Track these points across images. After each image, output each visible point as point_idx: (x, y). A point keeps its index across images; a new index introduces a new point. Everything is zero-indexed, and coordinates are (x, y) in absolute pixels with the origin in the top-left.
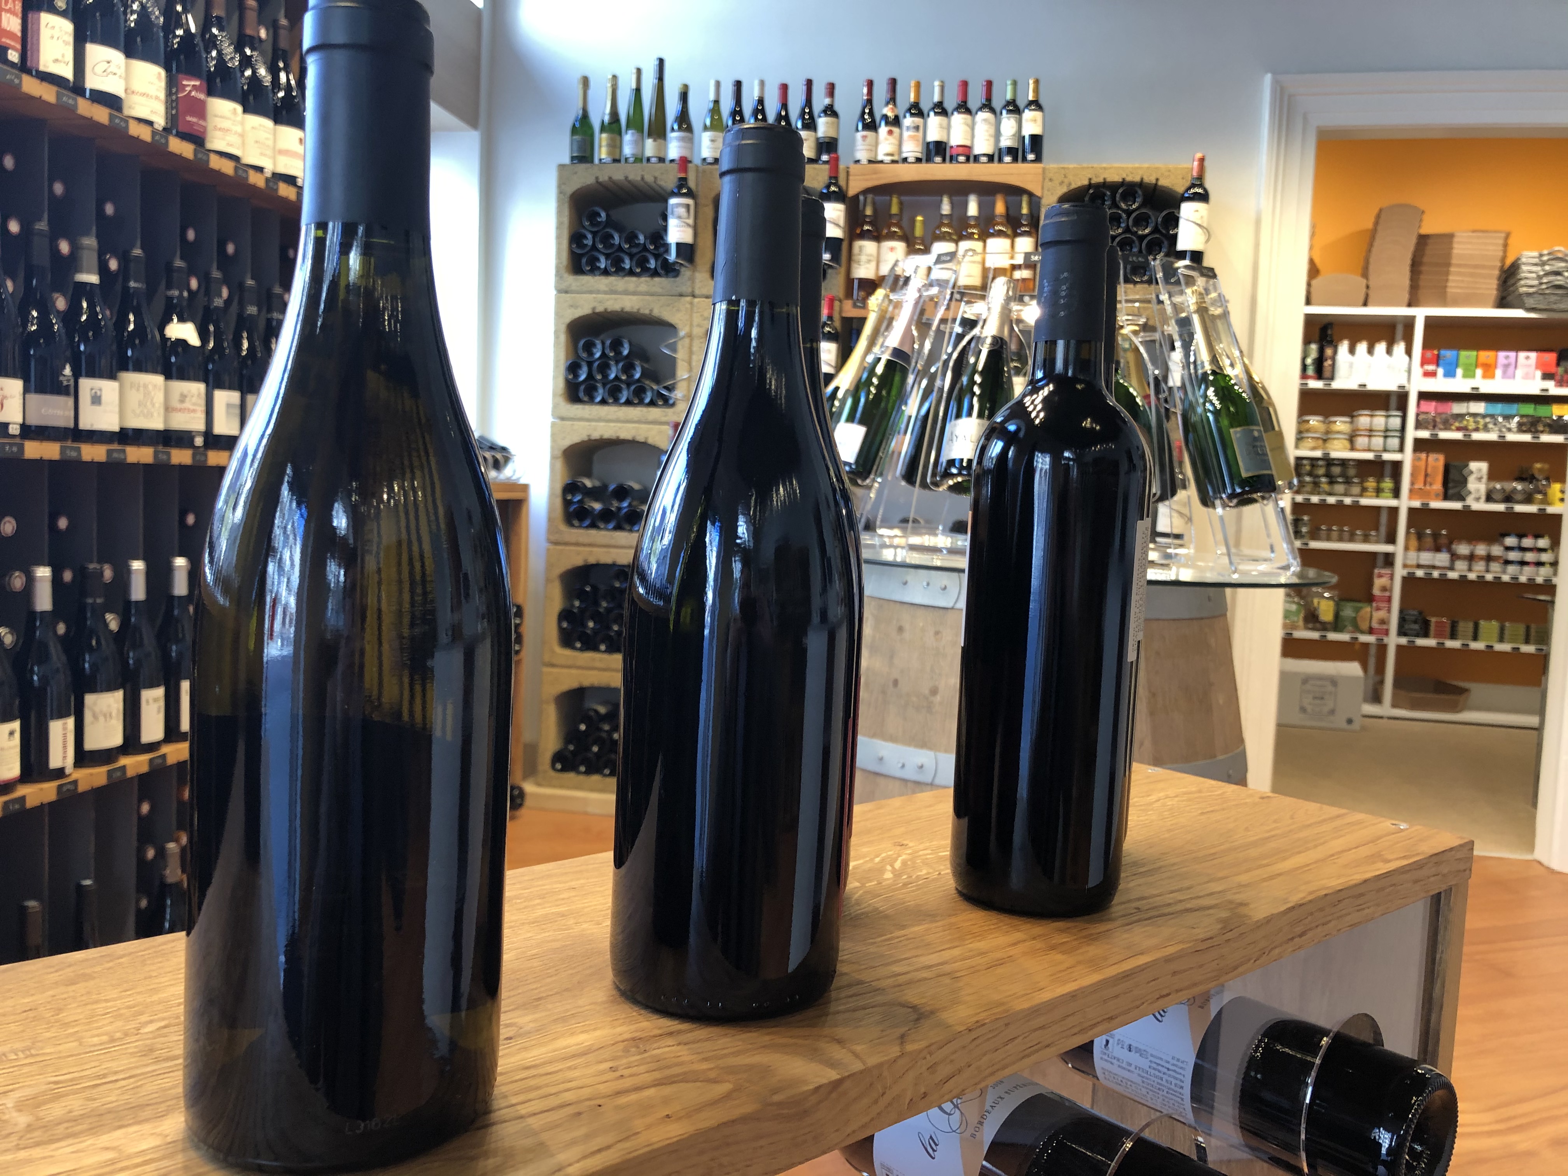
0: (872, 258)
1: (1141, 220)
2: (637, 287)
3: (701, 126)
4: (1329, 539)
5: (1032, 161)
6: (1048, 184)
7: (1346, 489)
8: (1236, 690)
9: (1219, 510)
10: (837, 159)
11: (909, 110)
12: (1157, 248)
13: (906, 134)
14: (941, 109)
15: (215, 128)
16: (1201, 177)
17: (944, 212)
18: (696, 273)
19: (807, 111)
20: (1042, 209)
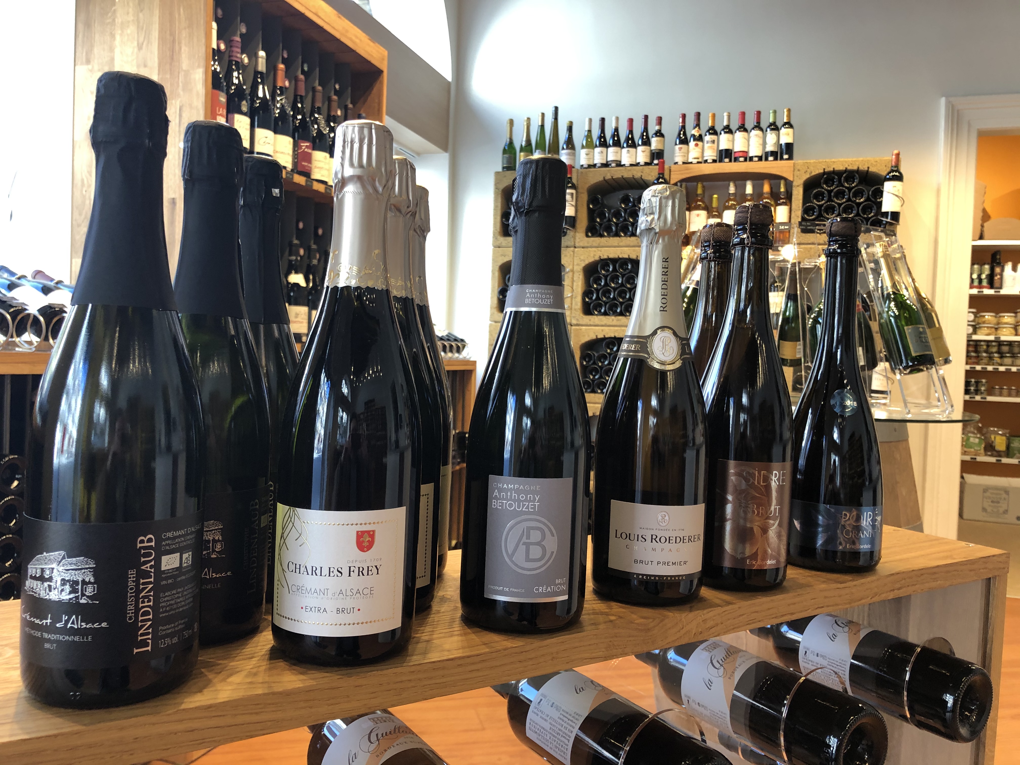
1: (859, 193)
3: (581, 145)
4: (1001, 395)
5: (786, 159)
6: (797, 173)
9: (898, 376)
10: (663, 163)
11: (708, 131)
12: (869, 210)
13: (706, 146)
14: (728, 130)
15: (316, 167)
16: (897, 165)
17: (731, 192)
18: (577, 234)
19: (645, 134)
20: (794, 188)
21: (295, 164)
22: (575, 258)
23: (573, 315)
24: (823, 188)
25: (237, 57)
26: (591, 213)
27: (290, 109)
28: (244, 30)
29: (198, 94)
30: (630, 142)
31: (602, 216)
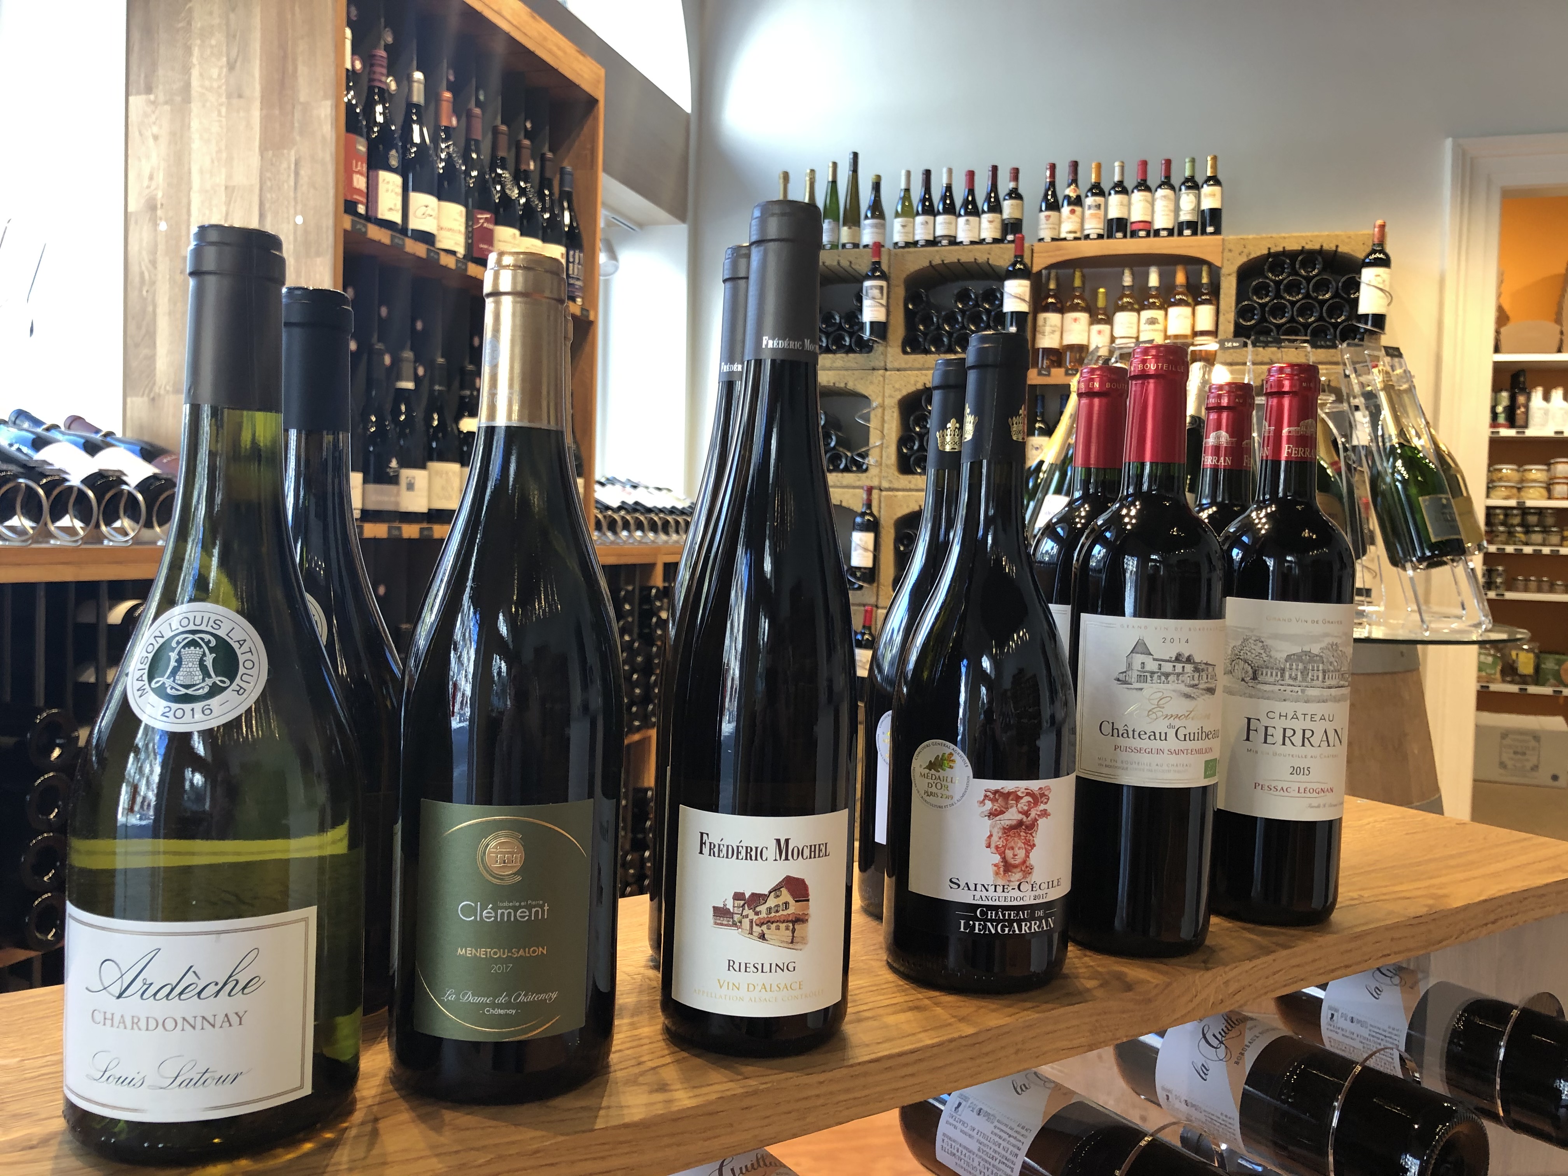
0: (1056, 329)
1: (1322, 286)
2: (834, 362)
3: (893, 215)
4: (1526, 590)
5: (1211, 234)
6: (1227, 254)
7: (1544, 540)
8: (1430, 739)
9: (1410, 572)
10: (1023, 239)
11: (1090, 190)
12: (1339, 312)
13: (1088, 213)
14: (1121, 188)
16: (1381, 243)
17: (1126, 284)
18: (889, 349)
19: (993, 195)
20: (1222, 279)
21: (469, 247)
22: (886, 386)
23: (884, 474)
24: (1267, 278)
25: (381, 81)
26: (910, 318)
27: (460, 162)
28: (390, 39)
29: (324, 138)
30: (970, 207)
31: (927, 320)
